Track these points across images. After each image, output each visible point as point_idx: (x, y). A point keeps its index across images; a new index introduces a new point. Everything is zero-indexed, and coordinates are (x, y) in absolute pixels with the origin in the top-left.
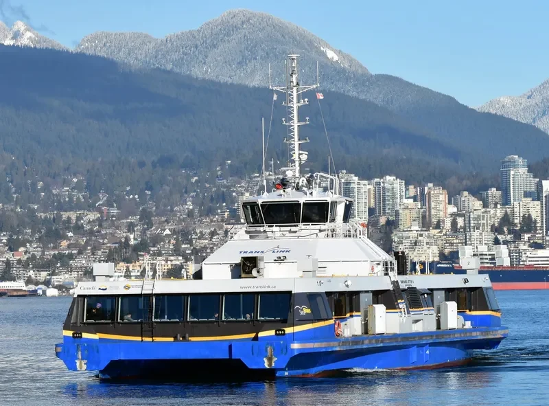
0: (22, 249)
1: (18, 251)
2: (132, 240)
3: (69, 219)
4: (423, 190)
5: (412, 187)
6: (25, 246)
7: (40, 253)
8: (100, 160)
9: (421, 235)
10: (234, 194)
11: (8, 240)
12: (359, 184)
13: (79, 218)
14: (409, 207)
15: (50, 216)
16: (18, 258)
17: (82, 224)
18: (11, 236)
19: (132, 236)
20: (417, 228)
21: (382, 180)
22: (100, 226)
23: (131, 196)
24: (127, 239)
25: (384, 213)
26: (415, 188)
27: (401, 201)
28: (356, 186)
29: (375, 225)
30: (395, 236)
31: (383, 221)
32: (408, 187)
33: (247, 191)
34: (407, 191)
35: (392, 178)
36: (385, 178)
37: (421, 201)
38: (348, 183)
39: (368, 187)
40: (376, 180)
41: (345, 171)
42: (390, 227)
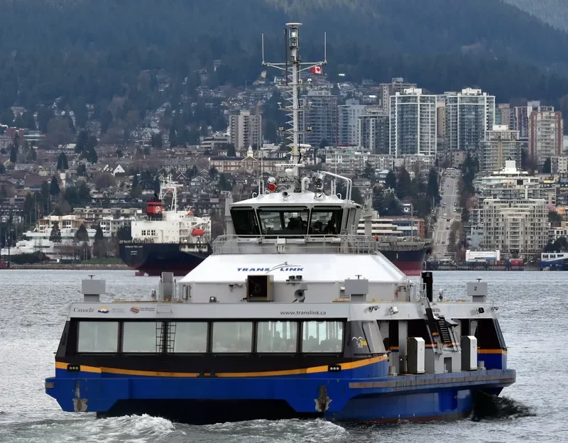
2: (64, 182)
4: (525, 111)
5: (507, 105)
8: (14, 54)
9: (520, 182)
10: (226, 112)
12: (423, 100)
14: (502, 137)
19: (63, 176)
20: (514, 171)
21: (459, 95)
22: (13, 159)
23: (63, 113)
24: (56, 180)
25: (462, 148)
26: (511, 107)
27: (490, 127)
28: (419, 103)
29: (447, 165)
30: (483, 182)
31: (460, 157)
32: (501, 106)
33: (247, 108)
34: (499, 112)
35: (475, 91)
36: (464, 91)
37: (520, 129)
38: (405, 99)
39: (438, 104)
40: (450, 95)
41: (401, 79)
42: (471, 169)
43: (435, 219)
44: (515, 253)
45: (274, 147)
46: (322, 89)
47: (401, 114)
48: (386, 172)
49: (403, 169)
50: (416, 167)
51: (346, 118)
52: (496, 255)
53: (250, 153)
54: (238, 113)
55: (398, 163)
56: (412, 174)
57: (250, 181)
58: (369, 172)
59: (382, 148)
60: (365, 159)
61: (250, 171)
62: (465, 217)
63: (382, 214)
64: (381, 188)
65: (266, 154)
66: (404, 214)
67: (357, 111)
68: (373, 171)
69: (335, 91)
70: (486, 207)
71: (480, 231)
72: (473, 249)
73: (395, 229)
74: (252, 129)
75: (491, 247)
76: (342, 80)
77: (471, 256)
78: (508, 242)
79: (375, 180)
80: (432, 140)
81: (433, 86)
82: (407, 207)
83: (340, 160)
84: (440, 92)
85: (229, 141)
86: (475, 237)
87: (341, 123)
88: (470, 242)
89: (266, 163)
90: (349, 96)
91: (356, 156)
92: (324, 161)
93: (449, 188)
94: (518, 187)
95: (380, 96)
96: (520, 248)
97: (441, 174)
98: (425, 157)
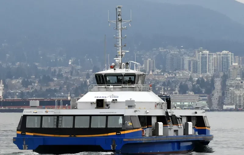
0: (30, 86)
1: (27, 87)
2: (88, 83)
3: (55, 70)
5: (237, 56)
6: (32, 85)
7: (39, 89)
9: (242, 82)
10: (143, 59)
11: (22, 81)
12: (209, 55)
13: (60, 70)
14: (236, 67)
15: (46, 69)
16: (27, 91)
17: (62, 74)
18: (24, 79)
19: (88, 81)
20: (240, 79)
21: (221, 53)
22: (71, 75)
23: (88, 59)
24: (86, 82)
25: (222, 71)
26: (239, 57)
27: (232, 64)
28: (208, 56)
29: (218, 76)
30: (228, 83)
31: (222, 74)
32: (235, 57)
33: (150, 57)
34: (235, 59)
35: (227, 52)
36: (223, 52)
37: (242, 64)
38: (203, 55)
39: (214, 56)
40: (218, 53)
41: (202, 48)
42: (225, 78)
43: (213, 95)
44: (240, 106)
45: (159, 71)
46: (175, 51)
47: (202, 61)
48: (197, 79)
49: (202, 78)
50: (207, 77)
51: (183, 60)
52: (234, 107)
53: (151, 73)
54: (147, 59)
55: (201, 76)
56: (205, 80)
57: (151, 82)
58: (191, 79)
59: (195, 71)
60: (190, 75)
61: (151, 79)
62: (223, 94)
63: (195, 93)
64: (195, 84)
65: (156, 73)
66: (202, 93)
67: (187, 59)
68: (192, 79)
69: (180, 52)
70: (230, 91)
71: (228, 99)
72: (226, 105)
73: (199, 98)
74: (152, 65)
75: (232, 104)
76: (182, 48)
77: (225, 107)
78: (238, 102)
79: (193, 82)
80: (212, 68)
81: (213, 50)
82: (204, 91)
83: (181, 75)
84: (215, 52)
85: (144, 69)
86: (226, 101)
87: (181, 63)
88: (224, 103)
89: (156, 76)
90: (185, 54)
91: (187, 74)
92: (176, 75)
93: (218, 84)
94: (241, 84)
95: (195, 53)
96: (242, 105)
97: (215, 79)
98: (210, 74)
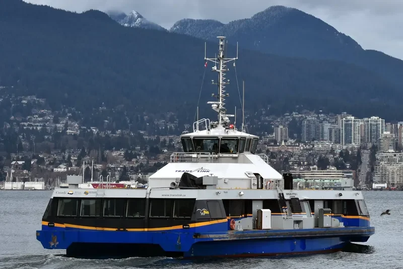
0: (134, 160)
1: (131, 160)
3: (165, 141)
4: (397, 126)
5: (390, 124)
6: (136, 158)
7: (145, 163)
8: (185, 103)
9: (395, 155)
10: (273, 126)
11: (125, 154)
12: (355, 121)
13: (171, 140)
14: (387, 137)
15: (154, 138)
16: (131, 165)
17: (174, 144)
18: (127, 151)
20: (393, 151)
21: (370, 119)
25: (371, 141)
27: (382, 133)
28: (353, 123)
29: (365, 148)
30: (378, 156)
31: (370, 145)
32: (387, 124)
33: (281, 124)
34: (386, 126)
35: (376, 118)
36: (372, 118)
37: (395, 133)
38: (347, 121)
39: (361, 123)
40: (366, 119)
41: (345, 113)
42: (375, 149)
43: (360, 171)
44: (393, 184)
45: (293, 141)
46: (312, 117)
47: (345, 129)
48: (340, 151)
49: (346, 150)
50: (352, 149)
51: (323, 129)
52: (385, 185)
53: (283, 143)
54: (278, 127)
55: (344, 147)
56: (350, 152)
57: (283, 155)
58: (332, 151)
59: (338, 141)
60: (331, 146)
61: (283, 151)
62: (372, 169)
63: (338, 169)
64: (337, 158)
65: (289, 144)
66: (346, 169)
67: (327, 126)
68: (334, 151)
69: (318, 118)
70: (381, 166)
71: (379, 175)
72: (376, 183)
73: (343, 175)
74: (284, 134)
75: (383, 182)
76: (321, 113)
77: (375, 186)
78: (390, 180)
79: (335, 154)
80: (358, 137)
81: (359, 116)
82: (348, 165)
83: (320, 146)
84: (361, 118)
85: (274, 138)
86: (376, 178)
87: (321, 131)
88: (374, 180)
89: (290, 147)
90: (324, 120)
91: (327, 145)
92: (314, 146)
93: (366, 157)
94: (394, 157)
95: (336, 120)
96: (396, 182)
97: (362, 152)
98: (355, 145)
